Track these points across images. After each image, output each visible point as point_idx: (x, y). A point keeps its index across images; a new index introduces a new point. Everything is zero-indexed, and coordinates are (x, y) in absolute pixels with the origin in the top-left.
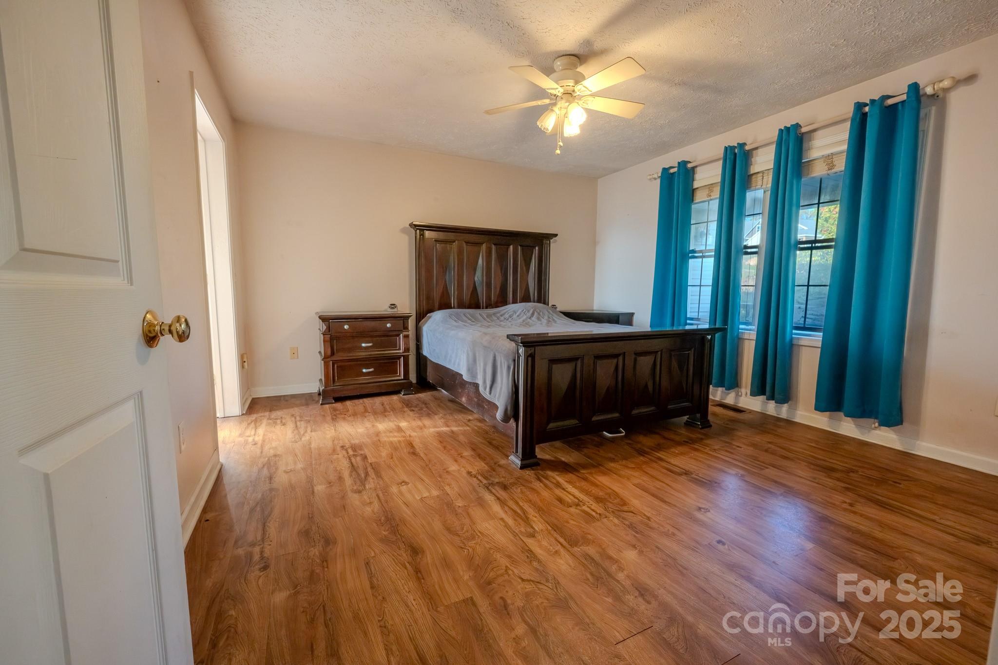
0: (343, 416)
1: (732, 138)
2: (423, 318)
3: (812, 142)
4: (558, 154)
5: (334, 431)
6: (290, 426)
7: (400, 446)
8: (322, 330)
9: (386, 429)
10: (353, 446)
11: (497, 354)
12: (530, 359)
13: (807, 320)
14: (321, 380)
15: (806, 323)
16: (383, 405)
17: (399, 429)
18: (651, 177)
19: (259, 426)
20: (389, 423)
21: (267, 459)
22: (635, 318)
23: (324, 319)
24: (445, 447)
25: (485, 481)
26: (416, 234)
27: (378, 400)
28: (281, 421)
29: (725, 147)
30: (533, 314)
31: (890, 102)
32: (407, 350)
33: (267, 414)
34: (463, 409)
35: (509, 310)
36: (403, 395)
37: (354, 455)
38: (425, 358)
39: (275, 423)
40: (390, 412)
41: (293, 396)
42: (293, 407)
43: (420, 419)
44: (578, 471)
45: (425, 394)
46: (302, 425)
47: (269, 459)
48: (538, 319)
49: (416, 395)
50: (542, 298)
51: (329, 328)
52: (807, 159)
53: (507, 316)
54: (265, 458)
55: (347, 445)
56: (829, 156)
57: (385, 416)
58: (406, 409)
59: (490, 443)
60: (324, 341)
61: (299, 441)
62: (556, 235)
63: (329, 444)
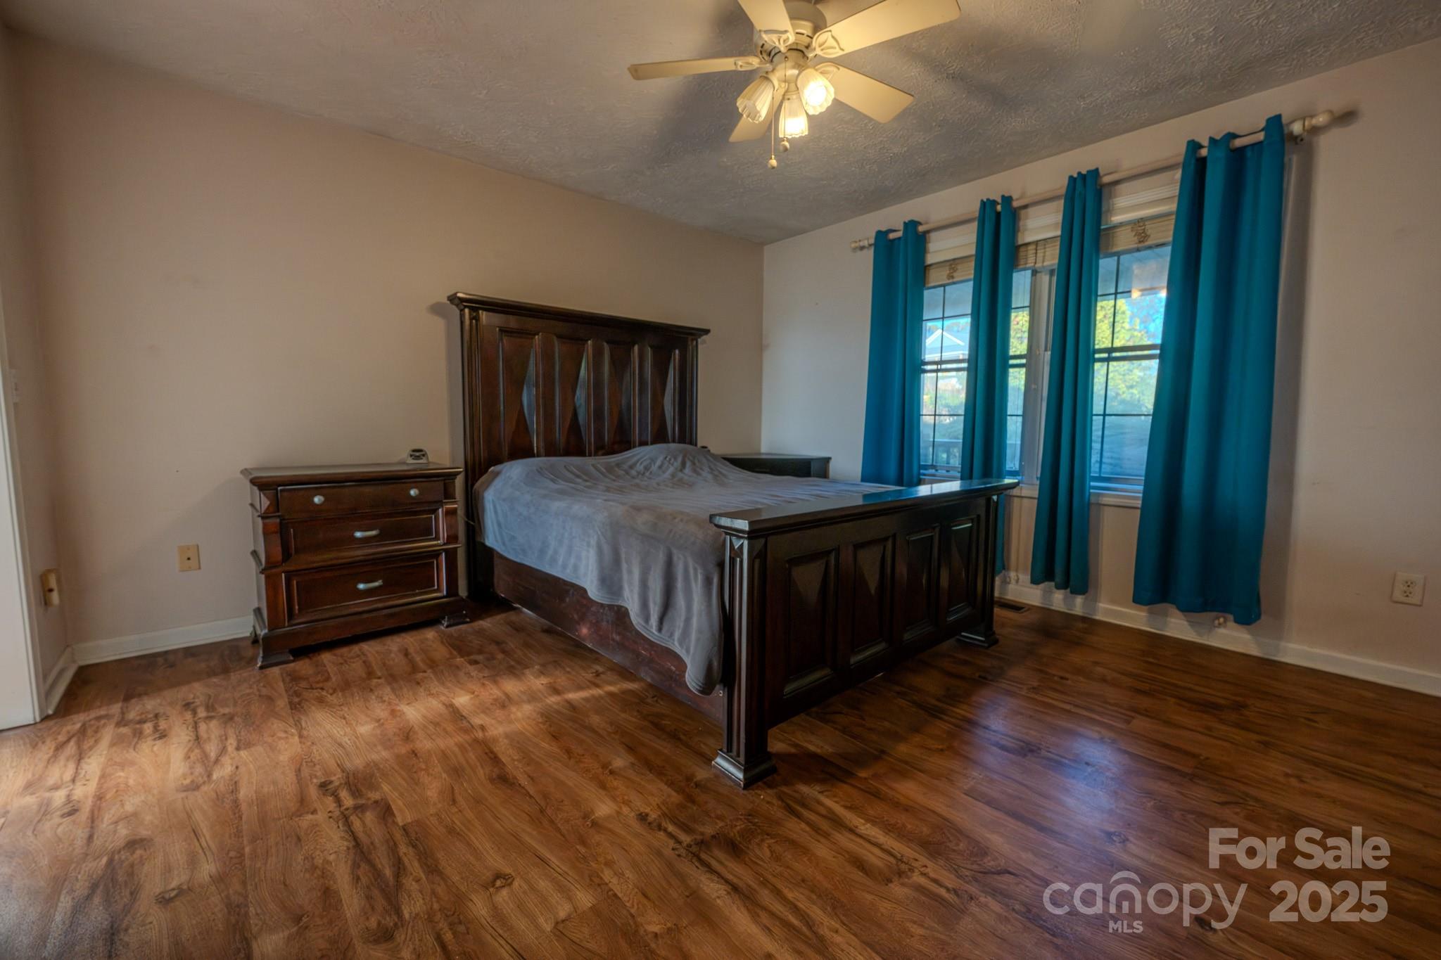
0: (316, 693)
1: (993, 186)
2: (481, 474)
3: (1114, 200)
4: (773, 168)
5: (296, 738)
6: (181, 736)
7: (467, 762)
8: (258, 507)
9: (424, 717)
10: (351, 778)
11: (675, 551)
12: (757, 562)
13: (1103, 466)
14: (258, 611)
15: (1103, 470)
16: (406, 654)
17: (456, 715)
18: (857, 245)
19: (91, 748)
20: (430, 699)
21: (104, 860)
22: (832, 465)
23: (262, 484)
24: (568, 752)
25: (686, 839)
26: (462, 316)
27: (394, 644)
28: (156, 728)
29: (982, 201)
30: (683, 464)
31: (1238, 143)
32: (452, 538)
33: (116, 708)
34: (577, 651)
35: (641, 458)
36: (447, 627)
37: (356, 808)
38: (490, 552)
39: (139, 734)
40: (425, 672)
41: (190, 652)
42: (188, 682)
43: (495, 682)
44: (850, 774)
45: (489, 620)
46: (211, 730)
47: (110, 861)
48: (695, 471)
49: (473, 624)
50: (687, 435)
51: (276, 504)
52: (1107, 224)
53: (640, 467)
54: (100, 857)
55: (337, 778)
56: (1139, 222)
57: (418, 683)
58: (459, 660)
59: (657, 726)
60: (266, 533)
61: (204, 783)
62: (707, 332)
63: (287, 781)
